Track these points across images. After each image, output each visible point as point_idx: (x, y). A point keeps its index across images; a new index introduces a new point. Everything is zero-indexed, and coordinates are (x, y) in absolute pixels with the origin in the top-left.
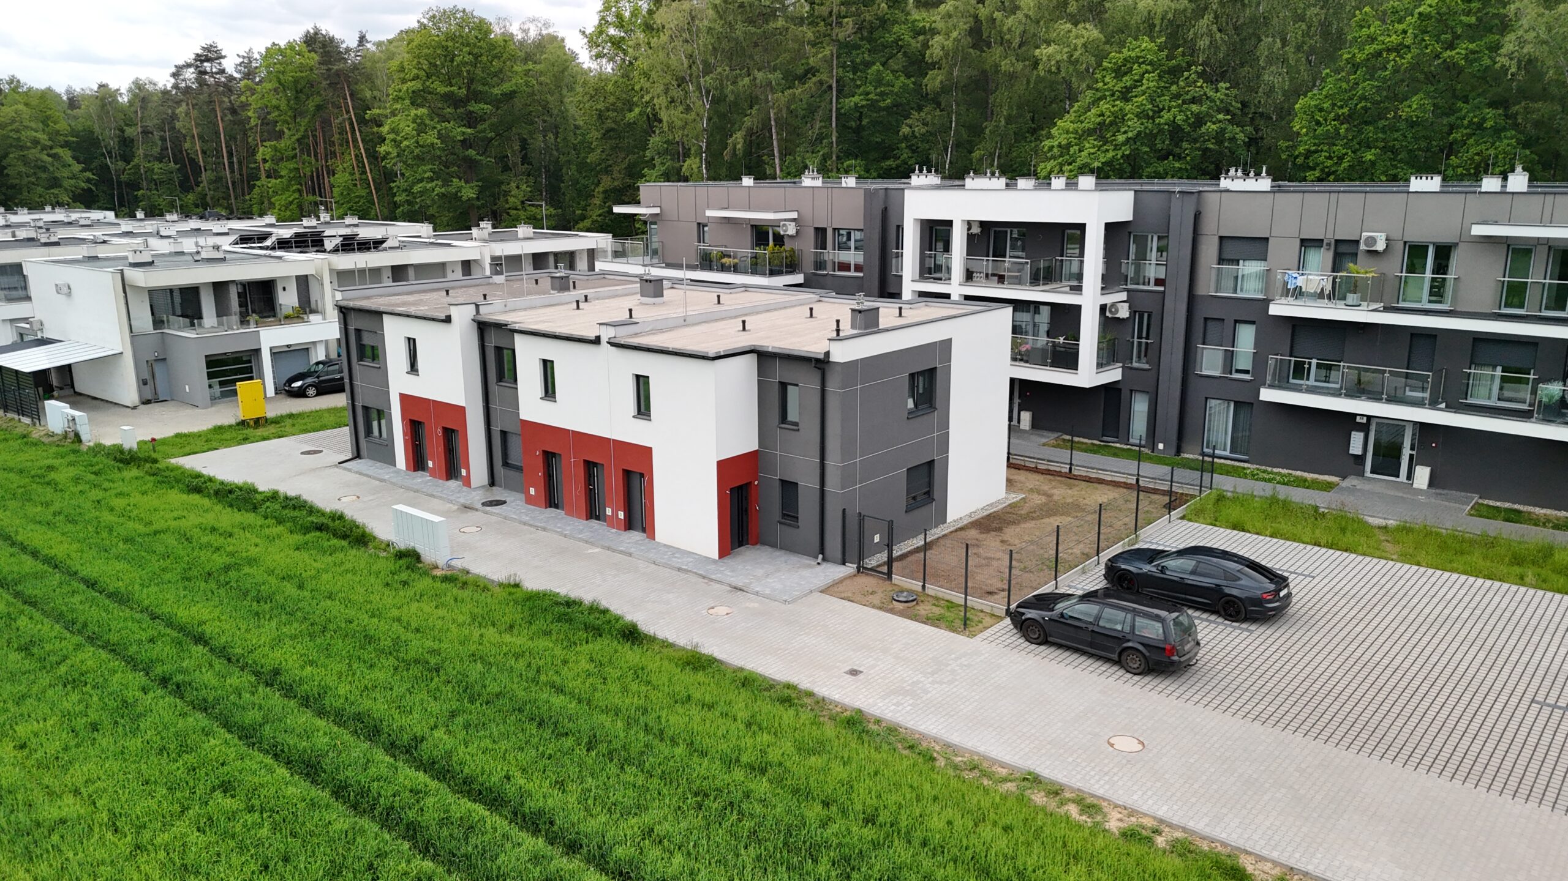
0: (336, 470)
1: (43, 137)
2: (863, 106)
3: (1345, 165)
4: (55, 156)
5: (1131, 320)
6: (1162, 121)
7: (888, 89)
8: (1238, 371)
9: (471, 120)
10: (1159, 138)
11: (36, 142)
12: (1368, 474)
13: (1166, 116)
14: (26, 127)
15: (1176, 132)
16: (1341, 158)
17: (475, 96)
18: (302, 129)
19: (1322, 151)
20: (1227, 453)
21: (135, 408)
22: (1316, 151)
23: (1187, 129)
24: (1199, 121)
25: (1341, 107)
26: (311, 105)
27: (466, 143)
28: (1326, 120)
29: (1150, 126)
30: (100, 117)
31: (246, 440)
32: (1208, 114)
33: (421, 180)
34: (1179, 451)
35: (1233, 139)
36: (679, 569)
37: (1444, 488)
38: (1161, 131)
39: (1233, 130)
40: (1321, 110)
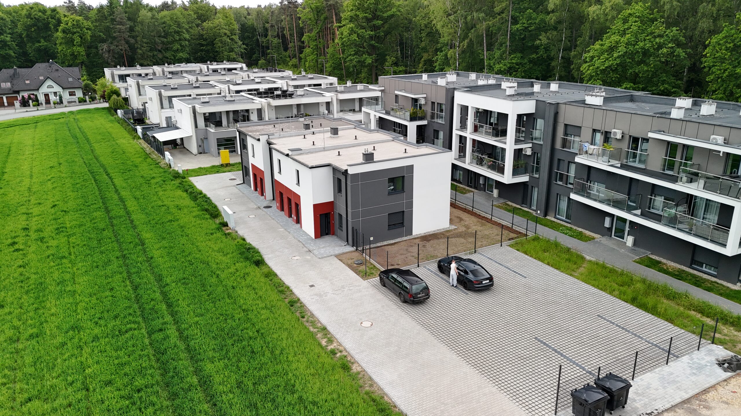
0: (234, 188)
1: (228, 33)
2: (521, 30)
3: (727, 73)
4: (232, 40)
5: (533, 157)
6: (638, 47)
7: (533, 22)
8: (570, 184)
9: (375, 28)
10: (637, 55)
11: (225, 34)
12: (613, 236)
13: (641, 44)
14: (222, 28)
15: (646, 53)
16: (725, 70)
17: (376, 17)
18: (319, 28)
19: (716, 66)
20: (564, 218)
21: (196, 155)
22: (713, 66)
23: (652, 50)
24: (660, 46)
25: (730, 43)
26: (322, 18)
27: (371, 38)
28: (721, 50)
29: (632, 49)
30: (256, 20)
31: (218, 172)
32: (664, 44)
33: (350, 55)
34: (546, 215)
35: (679, 56)
36: (299, 241)
37: (639, 247)
38: (638, 52)
39: (679, 51)
40: (719, 44)
